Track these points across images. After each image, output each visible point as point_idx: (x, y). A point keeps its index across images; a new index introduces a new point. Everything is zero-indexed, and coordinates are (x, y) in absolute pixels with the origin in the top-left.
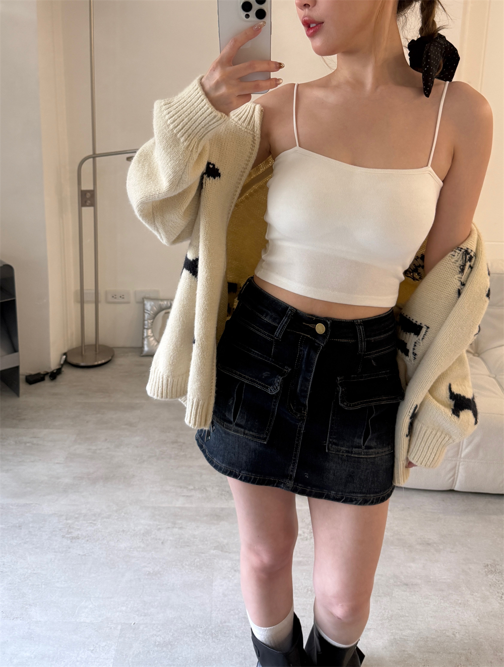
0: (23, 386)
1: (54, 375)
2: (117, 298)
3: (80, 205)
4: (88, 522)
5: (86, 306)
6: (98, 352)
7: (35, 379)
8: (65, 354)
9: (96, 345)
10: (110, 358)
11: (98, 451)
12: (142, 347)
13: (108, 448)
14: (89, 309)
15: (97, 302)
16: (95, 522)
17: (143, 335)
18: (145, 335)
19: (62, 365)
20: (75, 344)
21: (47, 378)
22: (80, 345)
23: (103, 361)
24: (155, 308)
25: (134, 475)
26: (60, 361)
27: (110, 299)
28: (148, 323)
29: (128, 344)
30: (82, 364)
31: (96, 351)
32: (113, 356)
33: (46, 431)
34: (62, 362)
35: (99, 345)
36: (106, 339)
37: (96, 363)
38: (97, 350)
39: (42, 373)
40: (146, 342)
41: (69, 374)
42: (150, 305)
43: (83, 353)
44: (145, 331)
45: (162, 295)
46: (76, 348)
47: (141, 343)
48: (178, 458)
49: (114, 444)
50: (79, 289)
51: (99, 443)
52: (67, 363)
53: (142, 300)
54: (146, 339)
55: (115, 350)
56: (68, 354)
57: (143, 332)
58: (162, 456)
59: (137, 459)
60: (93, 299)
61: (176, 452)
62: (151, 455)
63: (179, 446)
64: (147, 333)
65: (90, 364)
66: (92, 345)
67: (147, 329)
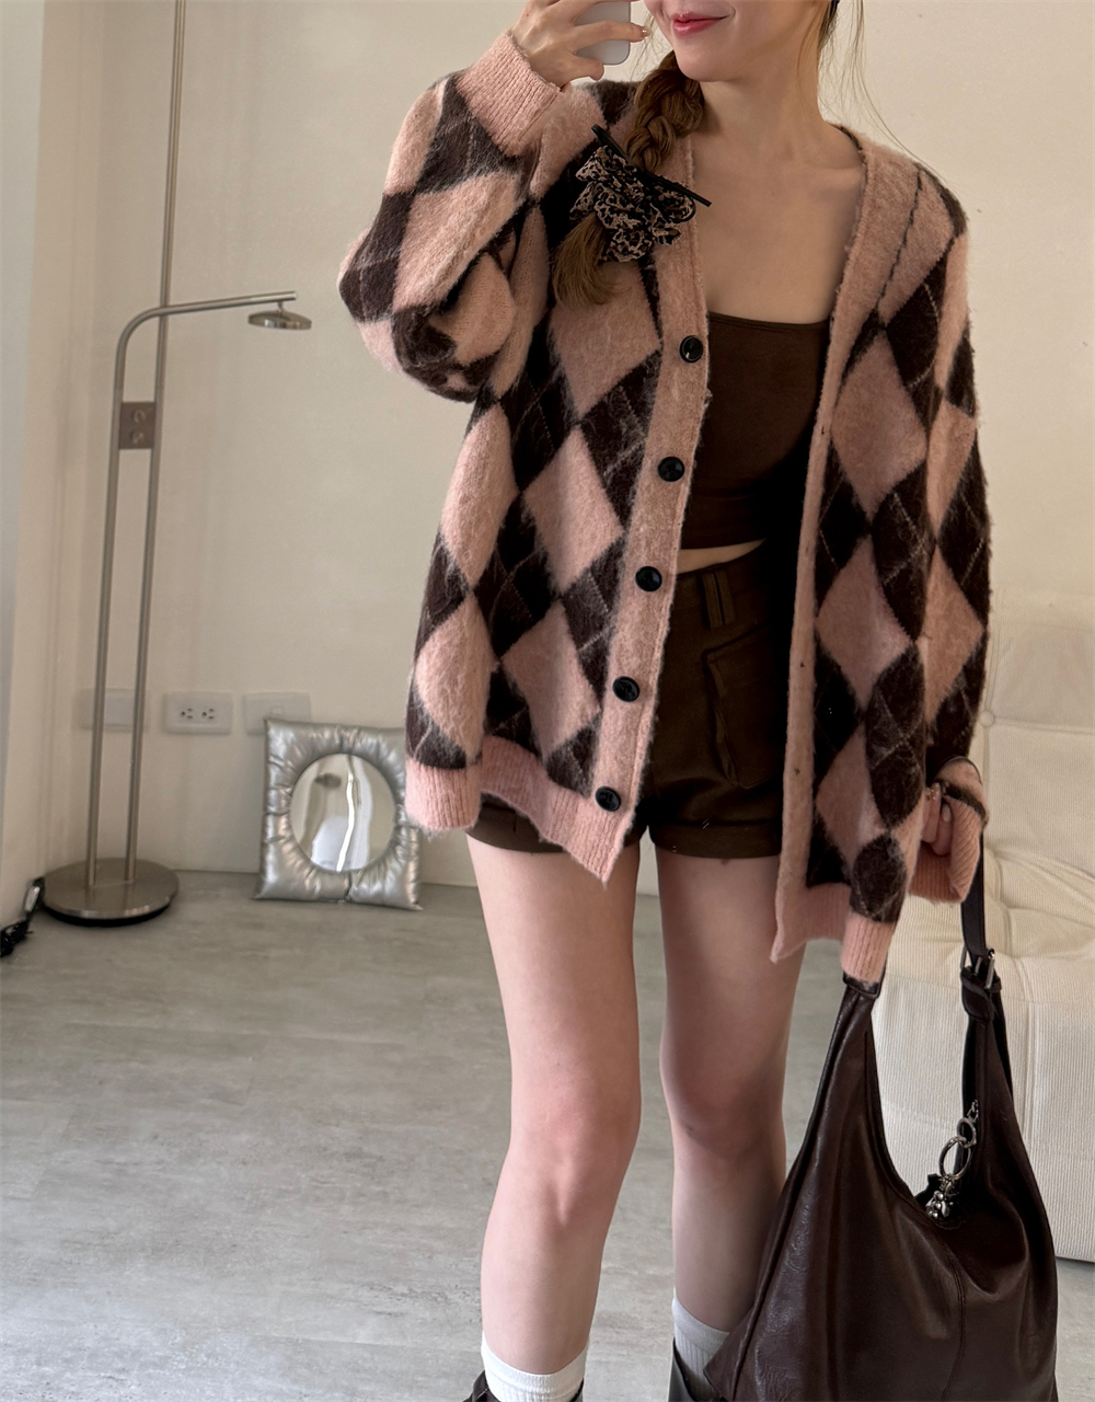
1: (7, 943)
2: (197, 718)
3: (116, 443)
4: (102, 1374)
5: (108, 740)
6: (131, 881)
8: (39, 882)
9: (127, 861)
10: (167, 899)
11: (132, 1170)
12: (262, 871)
13: (160, 1162)
14: (117, 748)
15: (138, 728)
16: (122, 1377)
17: (264, 833)
18: (270, 833)
19: (29, 915)
20: (65, 850)
22: (84, 859)
23: (146, 909)
24: (298, 753)
25: (235, 1246)
26: (24, 903)
27: (175, 720)
28: (279, 796)
29: (219, 864)
30: (86, 914)
31: (127, 878)
32: (173, 897)
34: (29, 907)
35: (135, 861)
37: (126, 911)
38: (131, 874)
40: (271, 857)
41: (48, 941)
42: (285, 741)
43: (91, 882)
44: (270, 821)
45: (317, 714)
46: (72, 867)
47: (257, 860)
48: (361, 1199)
49: (177, 1150)
50: (92, 685)
51: (135, 1145)
52: (42, 908)
53: (262, 725)
54: (272, 848)
55: (179, 876)
56: (47, 885)
57: (264, 826)
58: (318, 1192)
59: (243, 1199)
60: (128, 719)
61: (359, 1185)
62: (284, 1187)
63: (365, 1166)
64: (276, 828)
65: (105, 915)
66: (116, 861)
67: (275, 814)
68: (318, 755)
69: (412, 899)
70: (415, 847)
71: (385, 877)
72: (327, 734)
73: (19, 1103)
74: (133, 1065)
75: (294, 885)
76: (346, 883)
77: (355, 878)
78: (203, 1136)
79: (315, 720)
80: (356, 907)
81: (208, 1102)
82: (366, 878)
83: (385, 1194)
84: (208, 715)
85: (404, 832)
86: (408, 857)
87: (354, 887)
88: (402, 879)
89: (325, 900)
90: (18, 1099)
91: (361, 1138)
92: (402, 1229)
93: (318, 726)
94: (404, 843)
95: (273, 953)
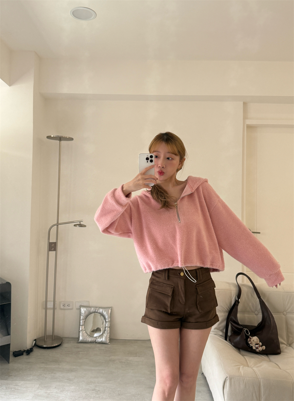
0: (11, 358)
1: (29, 352)
2: (66, 306)
5: (48, 311)
8: (35, 340)
9: (52, 336)
10: (60, 343)
11: (51, 394)
12: (79, 337)
13: (56, 392)
14: (50, 313)
15: (54, 308)
19: (33, 346)
20: (40, 334)
21: (25, 354)
22: (44, 335)
23: (56, 345)
24: (87, 313)
27: (62, 307)
28: (82, 322)
30: (45, 346)
31: (52, 339)
32: (62, 342)
33: (22, 382)
34: (33, 345)
35: (54, 336)
36: (58, 332)
37: (52, 346)
39: (22, 350)
40: (81, 334)
41: (37, 352)
42: (84, 310)
43: (45, 340)
44: (81, 326)
45: (91, 304)
46: (42, 337)
47: (78, 335)
48: (95, 398)
49: (60, 390)
50: (45, 300)
51: (52, 389)
52: (36, 345)
53: (79, 307)
54: (81, 332)
55: (63, 339)
56: (37, 340)
57: (79, 328)
58: (87, 397)
60: (52, 307)
61: (94, 395)
62: (80, 396)
63: (96, 392)
64: (82, 328)
65: (49, 346)
66: (50, 336)
67: (82, 325)
68: (90, 313)
69: (108, 341)
70: (109, 331)
71: (103, 337)
72: (93, 309)
73: (30, 382)
74: (52, 374)
75: (85, 340)
76: (95, 339)
77: (97, 338)
78: (65, 387)
79: (90, 306)
80: (97, 344)
81: (66, 381)
82: (99, 338)
83: (99, 397)
84: (68, 305)
85: (107, 328)
86: (107, 333)
87: (97, 340)
88: (106, 338)
89: (91, 342)
91: (95, 387)
94: (107, 330)
95: (81, 353)
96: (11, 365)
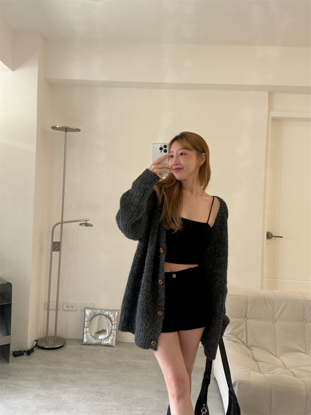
0: (11, 357)
1: (29, 352)
2: (70, 308)
3: (52, 250)
5: (50, 312)
6: (56, 341)
7: (18, 354)
8: (36, 341)
9: (55, 337)
10: (63, 344)
11: (53, 394)
12: (83, 339)
13: (59, 393)
14: (52, 314)
15: (57, 310)
17: (84, 331)
18: (85, 331)
19: (34, 347)
20: (41, 335)
21: (25, 354)
22: (45, 336)
23: (59, 346)
24: (92, 315)
26: (33, 345)
27: (65, 308)
28: (87, 324)
29: (74, 338)
30: (46, 347)
33: (23, 382)
35: (56, 337)
36: (61, 333)
37: (54, 347)
38: (56, 339)
39: (22, 350)
40: (85, 336)
41: (37, 352)
42: (89, 312)
43: (47, 341)
46: (43, 338)
47: (82, 337)
48: (99, 400)
49: (62, 391)
50: (47, 301)
51: (53, 390)
52: (37, 346)
53: (84, 309)
54: (85, 334)
55: (66, 340)
56: (38, 341)
57: (84, 329)
58: (90, 399)
59: (75, 400)
60: (55, 308)
61: (99, 397)
62: (83, 398)
63: (100, 394)
65: (50, 347)
66: (52, 337)
67: (86, 327)
68: (96, 315)
69: (114, 344)
70: (115, 334)
71: (109, 340)
72: (98, 311)
73: (30, 382)
74: (54, 375)
75: (89, 342)
76: (101, 341)
78: (68, 389)
79: (95, 308)
80: (102, 346)
81: (69, 382)
82: (105, 340)
83: (104, 399)
84: (72, 307)
85: (113, 331)
86: (114, 336)
88: (112, 341)
89: (96, 345)
90: (30, 381)
91: (100, 389)
92: (107, 406)
93: (96, 309)
94: (113, 333)
95: (85, 355)
96: (10, 364)
